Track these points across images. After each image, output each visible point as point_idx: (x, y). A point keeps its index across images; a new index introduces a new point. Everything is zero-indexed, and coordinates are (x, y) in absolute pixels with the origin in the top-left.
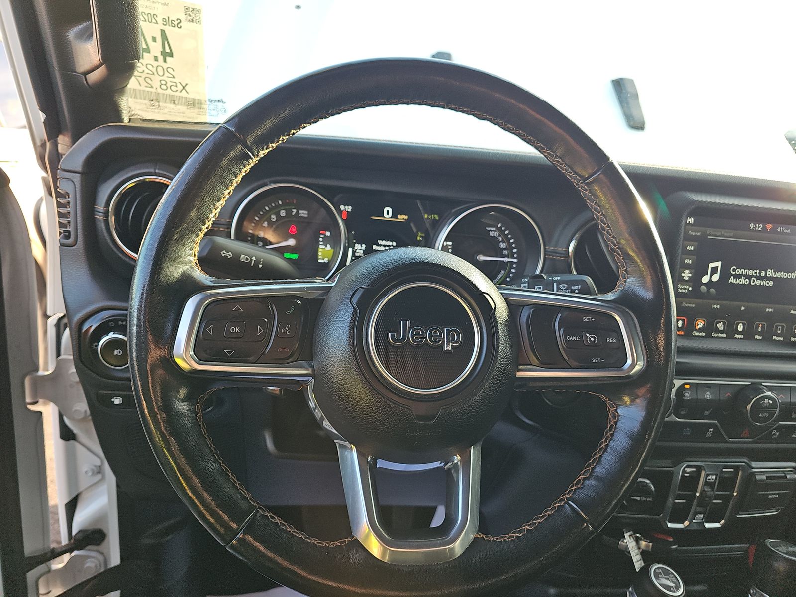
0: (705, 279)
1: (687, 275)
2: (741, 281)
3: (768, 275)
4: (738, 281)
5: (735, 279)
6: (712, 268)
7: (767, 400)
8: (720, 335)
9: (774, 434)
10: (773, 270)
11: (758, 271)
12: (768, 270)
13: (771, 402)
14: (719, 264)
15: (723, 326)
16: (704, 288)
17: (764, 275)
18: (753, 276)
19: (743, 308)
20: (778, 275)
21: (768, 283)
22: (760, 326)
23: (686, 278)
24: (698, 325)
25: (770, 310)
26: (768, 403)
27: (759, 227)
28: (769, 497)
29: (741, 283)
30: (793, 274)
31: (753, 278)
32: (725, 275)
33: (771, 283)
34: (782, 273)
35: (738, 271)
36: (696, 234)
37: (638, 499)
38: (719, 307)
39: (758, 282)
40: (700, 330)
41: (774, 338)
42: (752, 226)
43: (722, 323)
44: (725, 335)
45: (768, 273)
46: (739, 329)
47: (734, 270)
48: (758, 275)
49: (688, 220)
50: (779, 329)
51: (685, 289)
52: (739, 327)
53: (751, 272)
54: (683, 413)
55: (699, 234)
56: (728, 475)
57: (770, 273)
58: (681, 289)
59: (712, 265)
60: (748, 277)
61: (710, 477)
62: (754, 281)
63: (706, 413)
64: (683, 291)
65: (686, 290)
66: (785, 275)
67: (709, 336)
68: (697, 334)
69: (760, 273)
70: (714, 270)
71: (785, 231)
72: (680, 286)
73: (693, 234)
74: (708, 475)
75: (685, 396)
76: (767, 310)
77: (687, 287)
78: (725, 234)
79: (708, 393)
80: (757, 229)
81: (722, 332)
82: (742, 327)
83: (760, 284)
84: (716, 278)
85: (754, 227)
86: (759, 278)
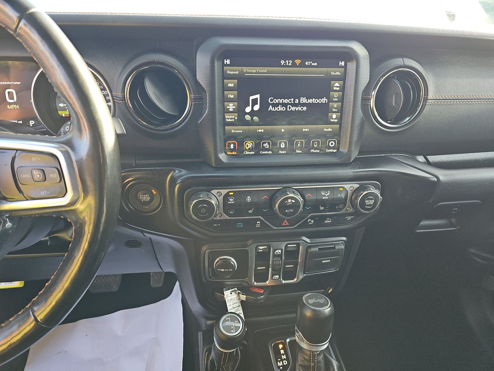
0: (248, 109)
1: (231, 107)
2: (278, 109)
3: (301, 102)
4: (276, 109)
5: (273, 108)
6: (252, 100)
7: (290, 200)
8: (266, 152)
9: (310, 222)
10: (305, 98)
11: (292, 100)
12: (301, 98)
13: (294, 201)
14: (258, 96)
15: (268, 146)
16: (248, 117)
17: (298, 102)
18: (288, 104)
19: (283, 130)
20: (310, 101)
21: (302, 109)
22: (299, 142)
23: (231, 110)
24: (247, 146)
25: (306, 130)
26: (291, 202)
27: (289, 63)
28: (323, 262)
29: (279, 110)
30: (323, 99)
31: (288, 106)
32: (264, 104)
33: (305, 108)
34: (314, 99)
35: (275, 101)
36: (234, 73)
37: (223, 270)
38: (262, 131)
39: (293, 109)
40: (250, 150)
41: (312, 151)
42: (283, 62)
43: (267, 143)
44: (270, 152)
45: (301, 100)
46: (282, 147)
47: (272, 100)
48: (293, 102)
49: (225, 62)
50: (316, 143)
51: (231, 119)
52: (282, 145)
53: (286, 101)
54: (232, 212)
55: (237, 72)
56: (293, 249)
57: (304, 100)
58: (229, 119)
59: (252, 98)
60: (284, 105)
61: (277, 251)
62: (290, 107)
63: (250, 212)
64: (230, 120)
65: (233, 120)
66: (316, 101)
67: (257, 154)
68: (247, 153)
69: (294, 101)
70: (255, 102)
71: (313, 64)
72: (227, 117)
73: (232, 73)
74: (275, 250)
75: (230, 201)
76: (304, 130)
77: (234, 117)
78: (260, 71)
79: (249, 197)
80: (287, 64)
81: (268, 150)
82: (284, 145)
83: (295, 109)
84: (257, 108)
85: (284, 63)
86: (294, 105)
